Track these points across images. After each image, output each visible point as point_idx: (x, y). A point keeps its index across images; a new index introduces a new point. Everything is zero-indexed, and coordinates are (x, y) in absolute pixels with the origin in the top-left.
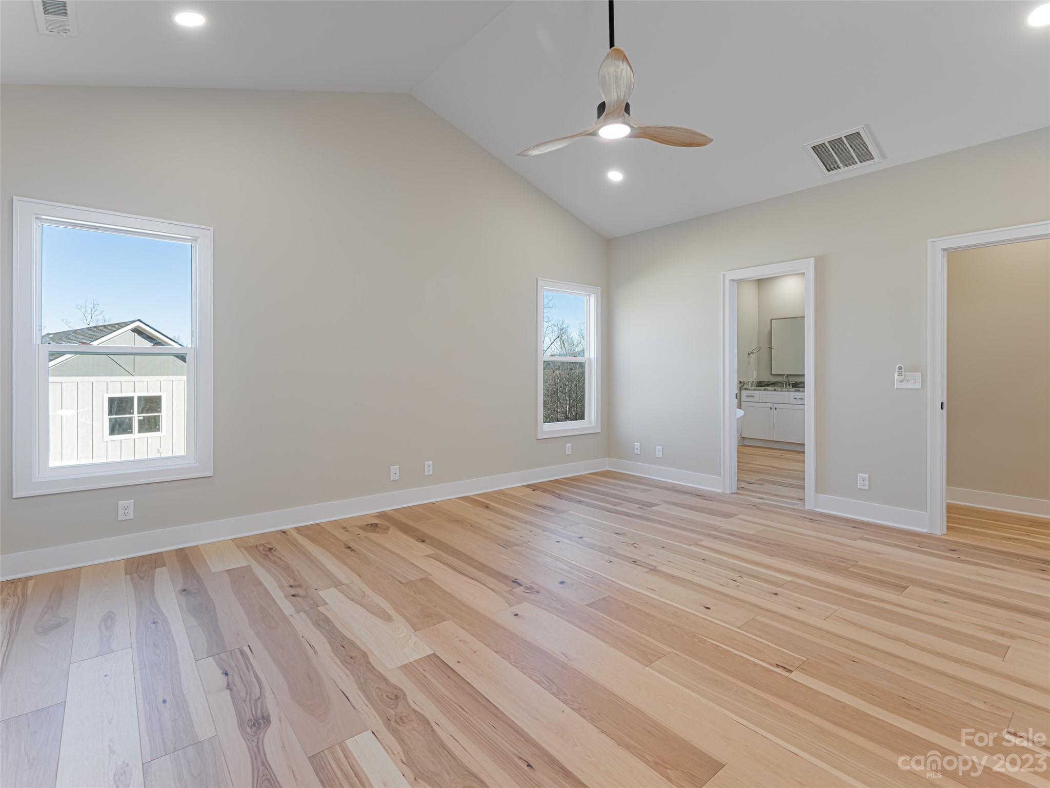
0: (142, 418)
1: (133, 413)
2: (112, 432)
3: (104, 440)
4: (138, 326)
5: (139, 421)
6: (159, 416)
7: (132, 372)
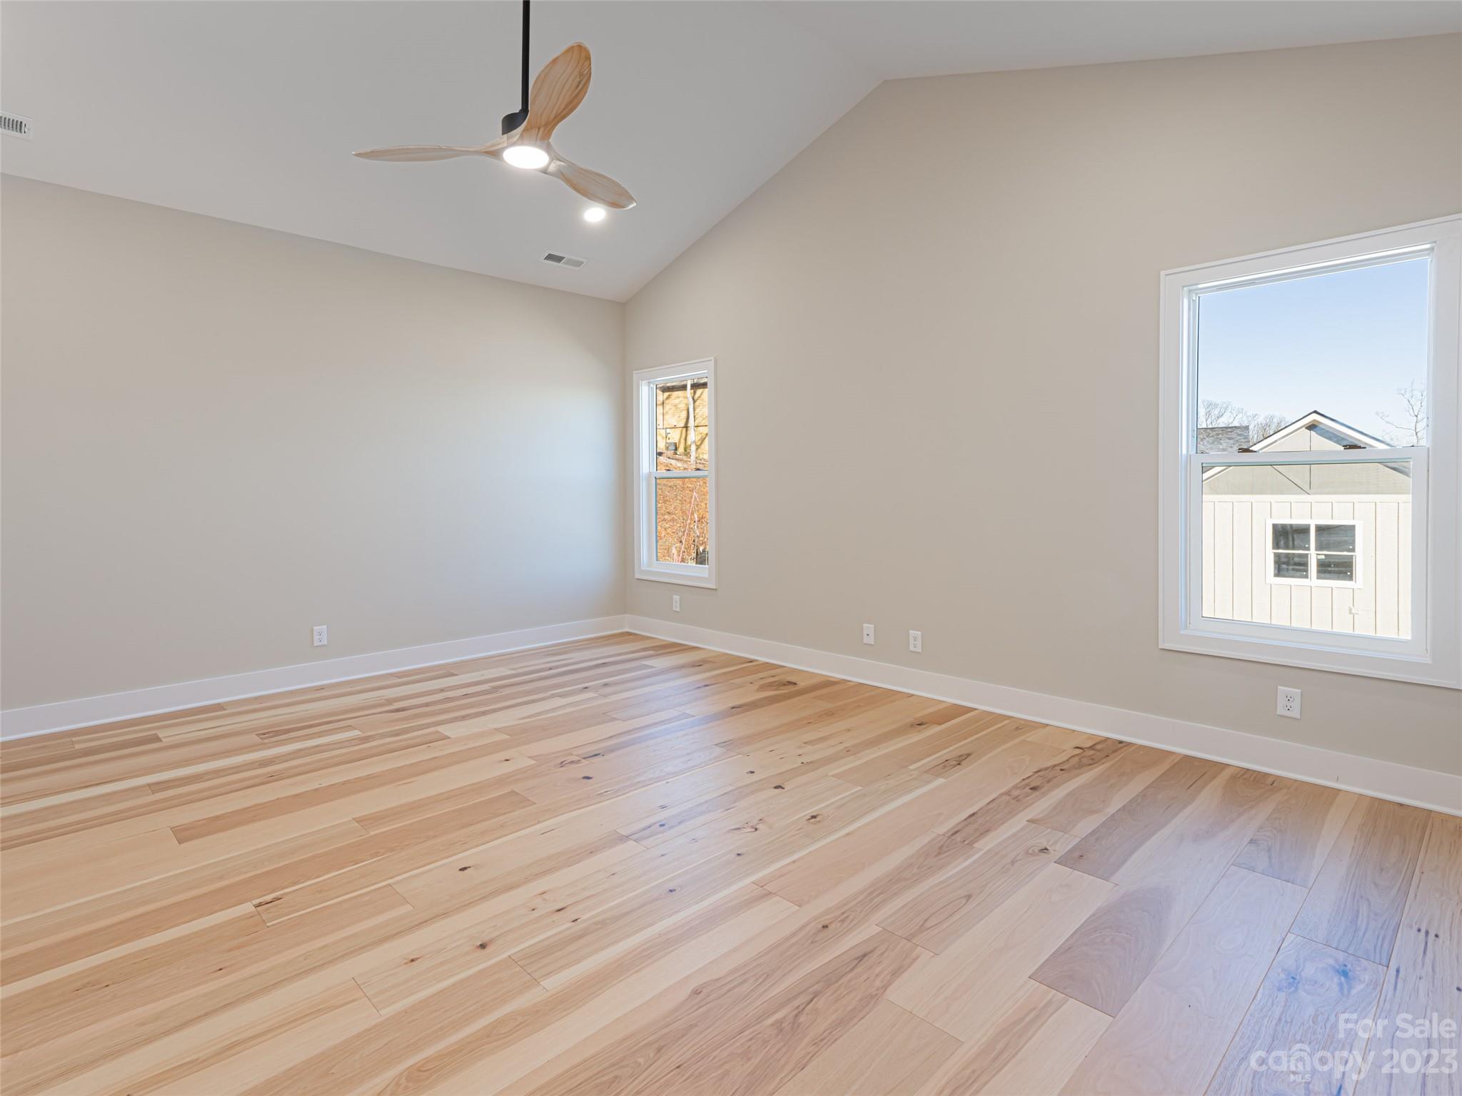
0: (1323, 557)
1: (1308, 549)
2: (1279, 572)
3: (1267, 582)
4: (1315, 420)
5: (1318, 561)
6: (1352, 556)
7: (1306, 487)
